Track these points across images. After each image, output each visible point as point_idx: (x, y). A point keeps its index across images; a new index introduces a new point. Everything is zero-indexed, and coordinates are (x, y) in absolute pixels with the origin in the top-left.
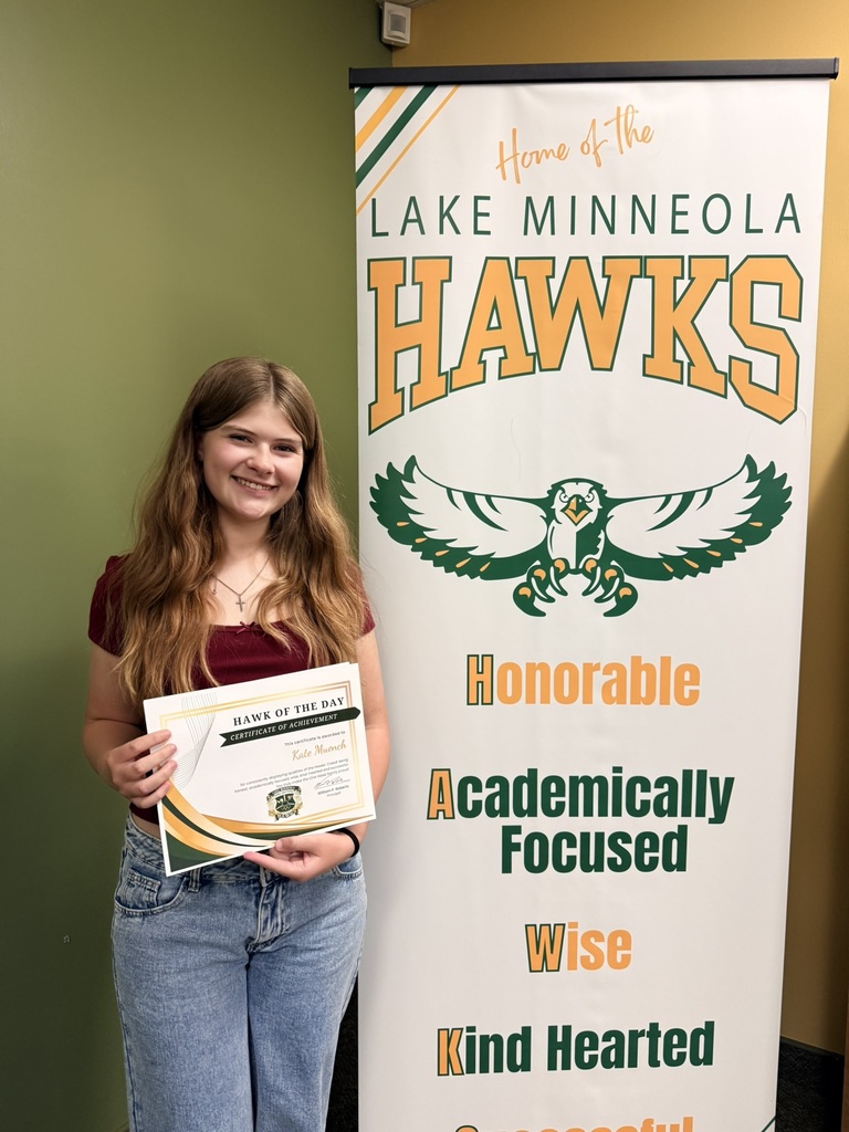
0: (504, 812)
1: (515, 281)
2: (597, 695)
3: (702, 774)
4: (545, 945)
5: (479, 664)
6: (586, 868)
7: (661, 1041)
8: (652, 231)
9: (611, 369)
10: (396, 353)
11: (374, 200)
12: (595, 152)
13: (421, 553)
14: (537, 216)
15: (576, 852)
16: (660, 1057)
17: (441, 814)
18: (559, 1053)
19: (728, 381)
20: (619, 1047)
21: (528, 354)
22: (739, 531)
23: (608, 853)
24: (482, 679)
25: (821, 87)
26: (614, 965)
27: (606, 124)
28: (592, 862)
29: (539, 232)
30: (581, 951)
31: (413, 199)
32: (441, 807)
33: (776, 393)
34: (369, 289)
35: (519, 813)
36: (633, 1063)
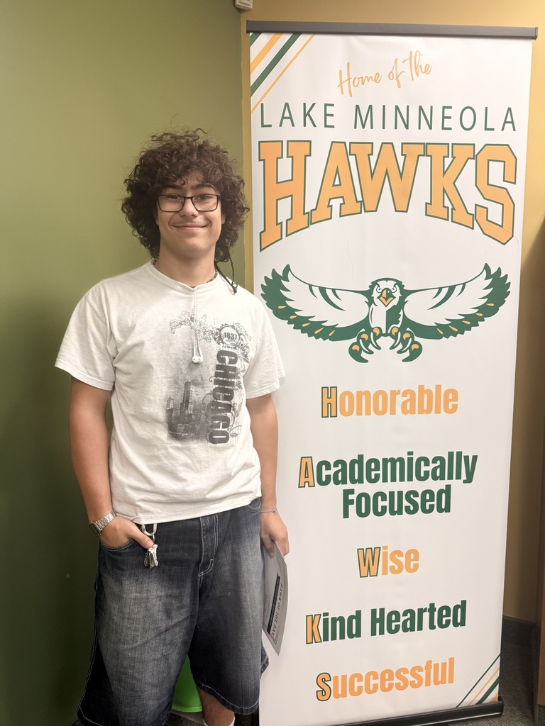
0: (344, 482)
1: (350, 157)
2: (398, 409)
3: (459, 454)
4: (369, 561)
5: (329, 393)
6: (393, 513)
7: (436, 614)
8: (430, 128)
9: (406, 211)
10: (277, 200)
11: (262, 105)
12: (397, 79)
13: (293, 325)
14: (362, 117)
15: (386, 503)
16: (436, 623)
17: (307, 484)
18: (378, 625)
19: (475, 219)
20: (412, 619)
21: (357, 202)
22: (480, 309)
23: (405, 503)
24: (331, 403)
25: (528, 44)
26: (409, 570)
27: (403, 62)
28: (396, 509)
29: (363, 126)
30: (390, 563)
31: (287, 105)
32: (307, 479)
33: (502, 226)
34: (260, 160)
35: (353, 481)
36: (420, 628)
